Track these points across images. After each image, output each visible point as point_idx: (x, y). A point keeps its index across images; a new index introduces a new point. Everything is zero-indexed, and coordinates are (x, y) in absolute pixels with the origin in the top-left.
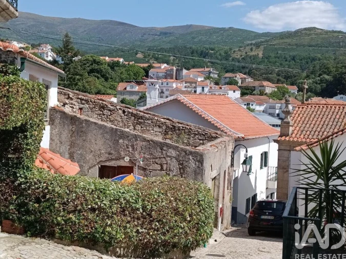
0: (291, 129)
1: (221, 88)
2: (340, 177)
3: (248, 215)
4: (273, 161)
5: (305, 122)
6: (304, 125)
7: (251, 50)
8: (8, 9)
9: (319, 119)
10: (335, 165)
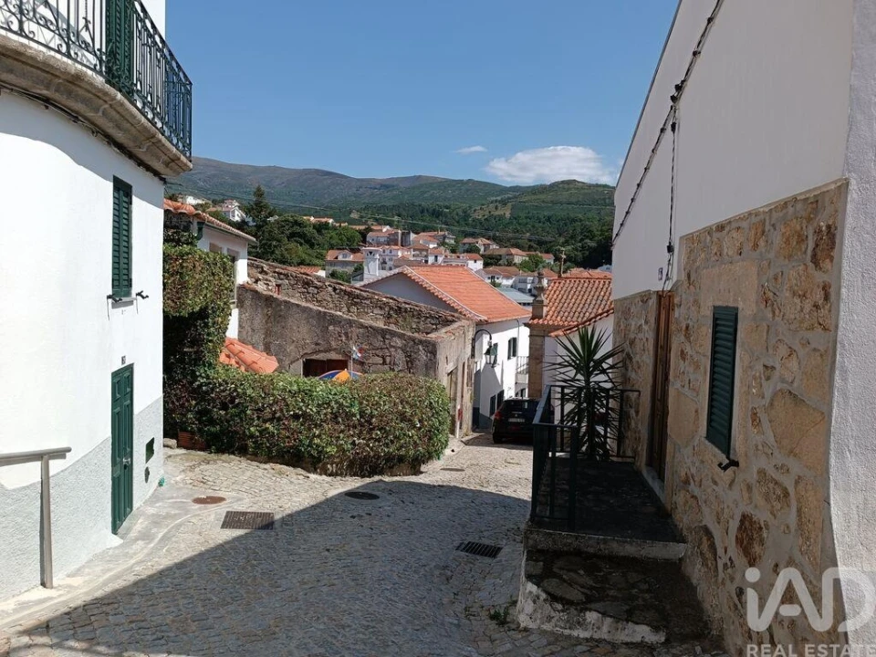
0: (545, 309)
1: (458, 257)
2: (604, 371)
3: (493, 418)
4: (524, 349)
5: (563, 300)
6: (561, 305)
7: (496, 208)
8: (179, 159)
9: (580, 298)
10: (597, 356)
